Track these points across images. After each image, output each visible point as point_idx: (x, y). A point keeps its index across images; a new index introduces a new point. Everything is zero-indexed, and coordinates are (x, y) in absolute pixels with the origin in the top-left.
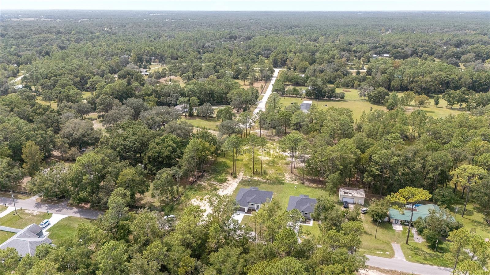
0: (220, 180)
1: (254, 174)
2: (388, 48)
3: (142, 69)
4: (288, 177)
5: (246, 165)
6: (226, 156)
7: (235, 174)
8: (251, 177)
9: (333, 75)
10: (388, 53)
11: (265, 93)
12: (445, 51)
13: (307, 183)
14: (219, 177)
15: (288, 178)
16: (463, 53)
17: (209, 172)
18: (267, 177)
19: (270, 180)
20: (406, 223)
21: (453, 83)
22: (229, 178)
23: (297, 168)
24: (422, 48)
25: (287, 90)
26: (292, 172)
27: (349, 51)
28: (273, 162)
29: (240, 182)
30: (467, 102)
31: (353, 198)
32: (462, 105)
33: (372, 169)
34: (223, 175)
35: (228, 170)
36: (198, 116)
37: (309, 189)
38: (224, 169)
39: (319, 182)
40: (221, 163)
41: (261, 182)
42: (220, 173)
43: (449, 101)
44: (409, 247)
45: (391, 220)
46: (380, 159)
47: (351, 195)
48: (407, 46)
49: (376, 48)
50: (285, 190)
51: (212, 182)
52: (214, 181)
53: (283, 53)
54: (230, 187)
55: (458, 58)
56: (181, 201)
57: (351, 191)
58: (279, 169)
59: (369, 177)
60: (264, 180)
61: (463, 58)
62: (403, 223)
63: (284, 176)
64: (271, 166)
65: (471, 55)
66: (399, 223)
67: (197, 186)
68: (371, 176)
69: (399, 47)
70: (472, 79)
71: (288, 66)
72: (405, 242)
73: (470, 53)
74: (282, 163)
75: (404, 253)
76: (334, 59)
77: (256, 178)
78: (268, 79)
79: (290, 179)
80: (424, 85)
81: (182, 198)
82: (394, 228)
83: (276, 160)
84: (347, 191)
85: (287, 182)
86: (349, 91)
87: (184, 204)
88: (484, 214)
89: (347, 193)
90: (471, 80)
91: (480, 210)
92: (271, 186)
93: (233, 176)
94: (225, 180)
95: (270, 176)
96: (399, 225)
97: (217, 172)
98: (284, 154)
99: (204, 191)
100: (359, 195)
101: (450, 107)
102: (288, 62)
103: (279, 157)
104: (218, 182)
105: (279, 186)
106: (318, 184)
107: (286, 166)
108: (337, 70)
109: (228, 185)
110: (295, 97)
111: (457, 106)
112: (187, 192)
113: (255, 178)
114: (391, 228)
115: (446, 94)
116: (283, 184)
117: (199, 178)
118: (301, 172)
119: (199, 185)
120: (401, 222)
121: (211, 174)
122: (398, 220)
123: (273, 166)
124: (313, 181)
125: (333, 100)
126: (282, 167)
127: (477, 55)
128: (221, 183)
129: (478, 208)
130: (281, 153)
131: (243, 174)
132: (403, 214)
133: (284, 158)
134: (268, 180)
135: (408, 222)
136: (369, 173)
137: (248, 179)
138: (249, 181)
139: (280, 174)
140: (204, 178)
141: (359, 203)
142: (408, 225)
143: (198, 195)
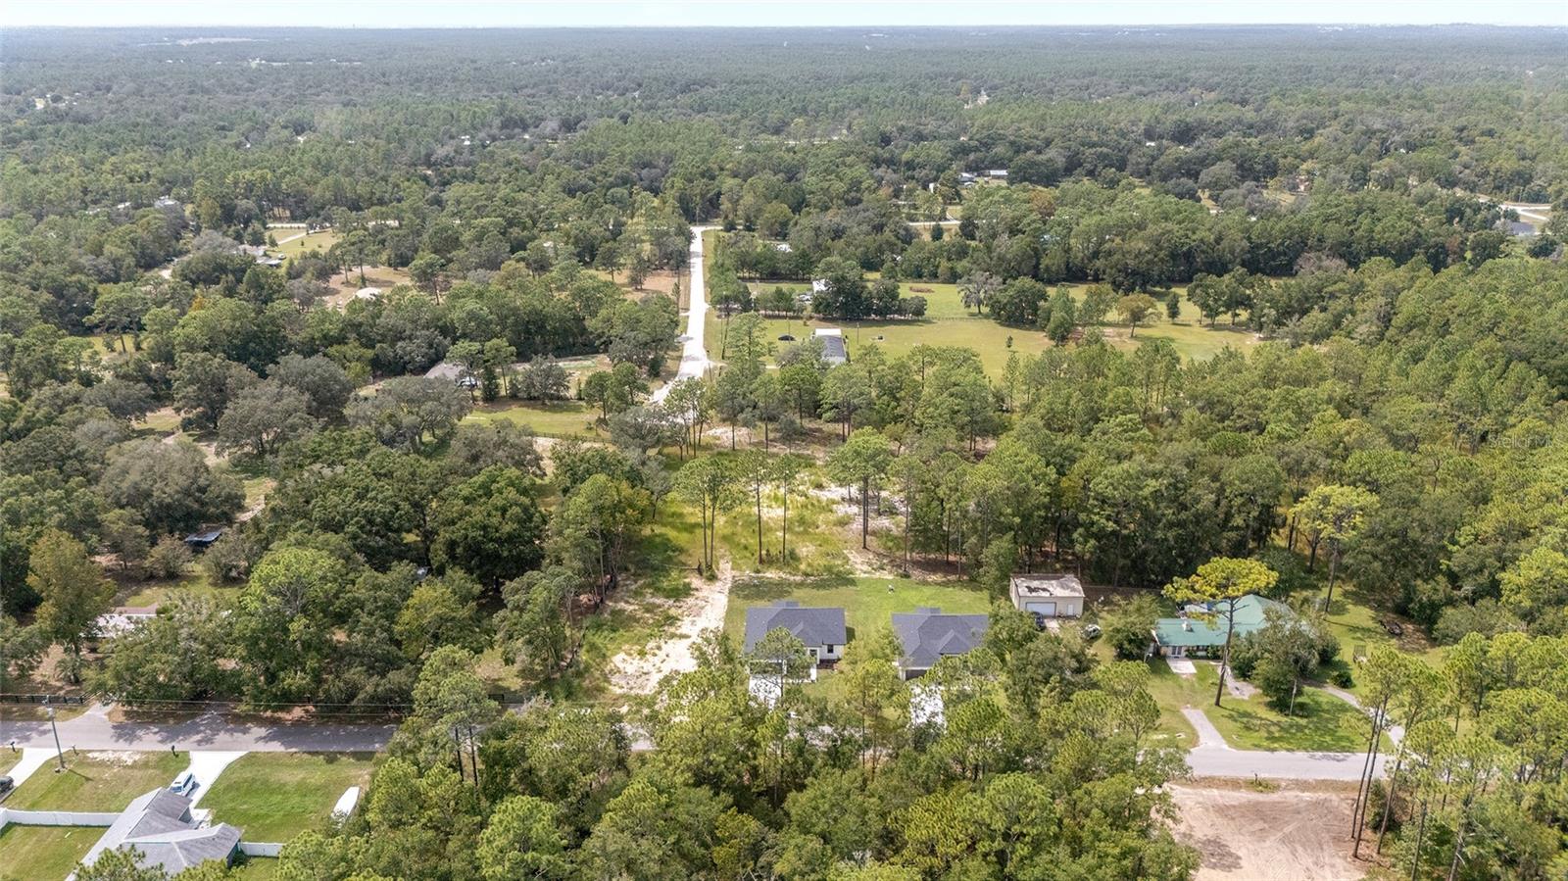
0: (672, 590)
1: (761, 561)
2: (1000, 150)
3: (248, 248)
4: (859, 560)
5: (728, 539)
6: (658, 516)
8: (758, 572)
10: (1002, 167)
11: (687, 309)
12: (1154, 158)
13: (917, 574)
14: (666, 583)
15: (859, 564)
17: (627, 569)
18: (803, 567)
19: (812, 575)
20: (1200, 654)
21: (1203, 252)
22: (695, 581)
23: (874, 533)
24: (1093, 150)
25: (757, 299)
26: (865, 547)
27: (891, 162)
28: (802, 521)
29: (731, 592)
30: (1251, 307)
31: (1054, 600)
32: (1237, 315)
33: (1095, 518)
34: (674, 574)
35: (683, 558)
36: (514, 397)
37: (928, 591)
38: (670, 557)
39: (948, 567)
40: (650, 540)
41: (790, 585)
42: (661, 570)
43: (1204, 306)
44: (1226, 713)
45: (1163, 650)
46: (1115, 489)
47: (1046, 594)
49: (965, 151)
50: (866, 599)
51: (649, 599)
52: (653, 595)
54: (708, 607)
55: (1194, 175)
56: (582, 666)
57: (1045, 584)
58: (826, 541)
59: (1086, 542)
60: (798, 578)
61: (1205, 176)
62: (1192, 654)
63: (846, 560)
64: (799, 533)
65: (1224, 169)
66: (1183, 654)
67: (612, 615)
68: (1093, 535)
69: (1028, 148)
70: (1249, 239)
71: (726, 217)
72: (1214, 700)
73: (1222, 160)
74: (827, 523)
75: (1220, 730)
76: (860, 191)
77: (772, 574)
79: (865, 568)
80: (1131, 263)
81: (584, 656)
82: (1174, 671)
83: (807, 513)
84: (1035, 584)
85: (859, 575)
86: (929, 291)
87: (597, 674)
88: (1371, 608)
89: (1035, 590)
90: (1245, 244)
91: (1359, 599)
92: (822, 592)
93: (705, 574)
94: (687, 591)
95: (809, 565)
96: (1182, 659)
97: (654, 569)
98: (824, 496)
99: (638, 629)
100: (1067, 593)
101: (1209, 321)
103: (813, 505)
104: (668, 597)
105: (843, 589)
106: (946, 573)
107: (840, 529)
108: (880, 228)
109: (701, 603)
110: (784, 317)
111: (1226, 318)
112: (590, 636)
113: (768, 575)
114: (1168, 671)
115: (1197, 286)
116: (853, 582)
117: (606, 591)
118: (890, 544)
119: (615, 613)
120: (1188, 650)
121: (637, 576)
122: (1180, 647)
123: (806, 532)
124: (931, 566)
125: (894, 322)
126: (832, 534)
127: (1240, 167)
128: (677, 600)
129: (1353, 593)
130: (812, 492)
131: (729, 565)
132: (1191, 630)
133: (827, 508)
134: (807, 575)
135: (1205, 649)
136: (1087, 530)
137: (751, 578)
138: (755, 586)
139: (835, 556)
140: (620, 592)
141: (1070, 613)
142: (1207, 658)
143: (627, 642)
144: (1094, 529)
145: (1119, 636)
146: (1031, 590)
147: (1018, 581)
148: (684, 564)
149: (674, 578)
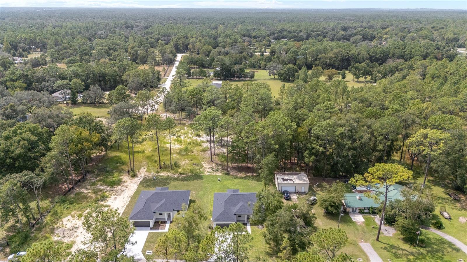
0: (111, 182)
1: (161, 168)
3: (15, 58)
4: (207, 167)
5: (149, 158)
6: (120, 148)
7: (133, 171)
8: (158, 173)
9: (239, 56)
11: (168, 76)
13: (233, 173)
14: (110, 179)
15: (207, 169)
16: (351, 36)
18: (180, 170)
19: (183, 174)
20: (365, 211)
22: (125, 178)
23: (217, 155)
25: (193, 72)
26: (212, 161)
28: (186, 150)
29: (141, 183)
30: (372, 75)
31: (295, 185)
32: (366, 78)
33: (314, 146)
34: (116, 175)
35: (123, 167)
36: (84, 103)
37: (236, 181)
38: (117, 167)
39: (248, 170)
40: (112, 158)
41: (171, 179)
42: (111, 172)
44: (383, 246)
45: (348, 210)
46: (323, 132)
47: (291, 182)
48: (301, 31)
49: (274, 34)
50: (206, 185)
51: (99, 187)
52: (101, 185)
53: (184, 38)
54: (126, 191)
55: (348, 40)
56: (44, 224)
57: (291, 177)
58: (195, 158)
59: (310, 157)
60: (176, 176)
61: (352, 40)
62: (361, 212)
63: (202, 166)
64: (183, 155)
65: (359, 37)
66: (358, 211)
67: (75, 195)
68: (313, 154)
69: (294, 33)
71: (190, 50)
72: (376, 237)
74: (197, 151)
75: (381, 256)
76: (237, 43)
77: (164, 174)
78: (170, 62)
79: (210, 170)
80: (328, 61)
81: (48, 218)
82: (354, 220)
83: (189, 147)
84: (286, 177)
85: (206, 174)
86: (258, 72)
87: (49, 229)
89: (286, 180)
91: (436, 183)
92: (185, 182)
93: (131, 174)
94: (119, 182)
95: (183, 169)
96: (357, 214)
97: (108, 172)
98: (199, 139)
99: (85, 203)
100: (301, 182)
101: (356, 80)
102: (190, 46)
103: (193, 143)
104: (108, 186)
105: (197, 181)
106: (247, 172)
107: (202, 153)
108: (242, 53)
109: (123, 188)
110: (203, 79)
111: (362, 79)
113: (162, 174)
114: (350, 221)
115: (352, 67)
116: (202, 177)
117: (77, 183)
118: (223, 159)
119: (78, 194)
120: (360, 210)
121: (98, 175)
122: (356, 208)
123: (187, 154)
124: (240, 169)
125: (243, 80)
126: (199, 155)
128: (112, 187)
130: (195, 138)
131: (145, 170)
132: (361, 200)
133: (199, 144)
134: (181, 174)
135: (369, 209)
136: (310, 151)
137: (154, 176)
138: (154, 179)
139: (197, 165)
140: (86, 183)
141: (303, 191)
142: (369, 213)
143: (75, 210)
144: (314, 151)
145: (326, 203)
146: (284, 180)
147: (278, 176)
148: (123, 169)
149: (116, 176)
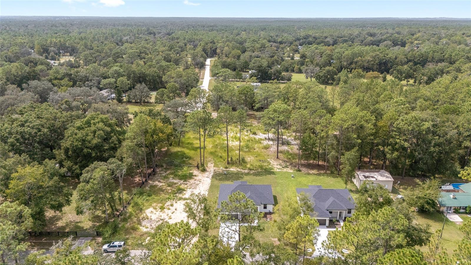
0: (183, 176)
1: (228, 163)
3: (49, 61)
5: (212, 153)
6: (180, 144)
7: (203, 165)
8: (226, 168)
11: (203, 79)
13: (304, 170)
14: (181, 173)
15: (275, 165)
17: (162, 166)
18: (248, 166)
19: (253, 170)
20: (462, 211)
22: (195, 172)
23: (281, 152)
26: (278, 158)
28: (248, 147)
29: (213, 177)
31: (378, 182)
32: (409, 81)
33: (398, 141)
35: (190, 161)
37: (311, 178)
38: (185, 161)
39: (319, 167)
40: (176, 153)
41: (242, 174)
42: (180, 166)
43: (396, 77)
45: (442, 209)
46: (408, 126)
47: (375, 179)
48: (326, 37)
50: (281, 181)
51: (171, 180)
52: (173, 178)
53: (211, 43)
54: (201, 184)
57: (372, 174)
58: (259, 155)
60: (246, 171)
62: (457, 211)
63: (269, 163)
64: (246, 152)
66: (453, 211)
67: (150, 188)
69: (320, 38)
71: (219, 55)
74: (259, 148)
77: (233, 169)
78: (202, 66)
79: (279, 167)
81: (130, 209)
82: (451, 220)
83: (250, 144)
84: (367, 174)
85: (276, 170)
87: (135, 219)
89: (368, 177)
92: (258, 178)
93: (201, 169)
94: (191, 176)
95: (251, 165)
96: (453, 214)
97: (176, 166)
98: (257, 137)
99: (163, 196)
100: (384, 179)
102: (218, 51)
103: (252, 140)
104: (181, 179)
105: (269, 176)
106: (319, 170)
107: (265, 150)
109: (197, 182)
111: (404, 82)
112: (136, 199)
115: (394, 70)
116: (273, 173)
117: (150, 176)
118: (290, 157)
119: (152, 187)
120: (455, 209)
121: (167, 169)
122: (451, 207)
123: (249, 151)
124: (311, 167)
125: (280, 83)
126: (262, 152)
128: (185, 181)
130: (252, 136)
131: (213, 165)
132: (455, 198)
133: (259, 141)
134: (250, 170)
135: (465, 208)
139: (263, 162)
140: (157, 177)
142: (466, 213)
143: (155, 202)
145: (421, 201)
146: (366, 177)
147: (358, 173)
148: (191, 164)
149: (185, 170)
